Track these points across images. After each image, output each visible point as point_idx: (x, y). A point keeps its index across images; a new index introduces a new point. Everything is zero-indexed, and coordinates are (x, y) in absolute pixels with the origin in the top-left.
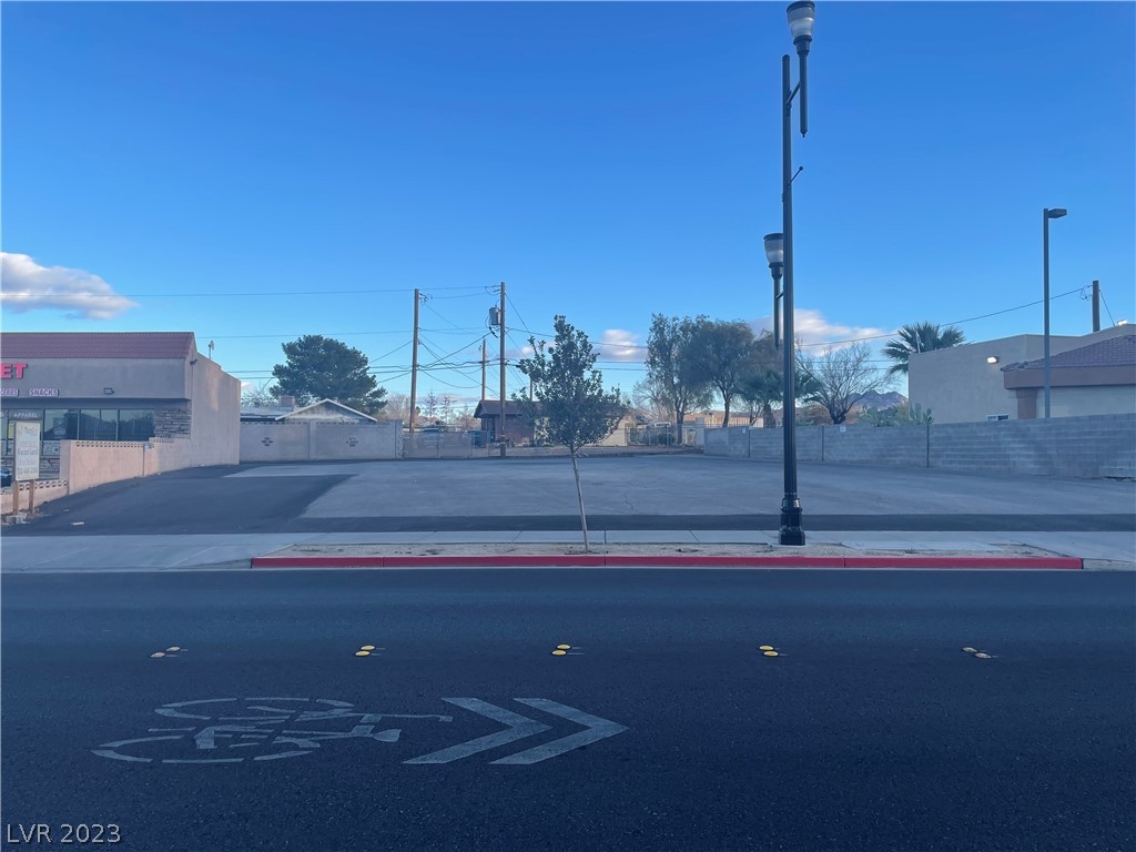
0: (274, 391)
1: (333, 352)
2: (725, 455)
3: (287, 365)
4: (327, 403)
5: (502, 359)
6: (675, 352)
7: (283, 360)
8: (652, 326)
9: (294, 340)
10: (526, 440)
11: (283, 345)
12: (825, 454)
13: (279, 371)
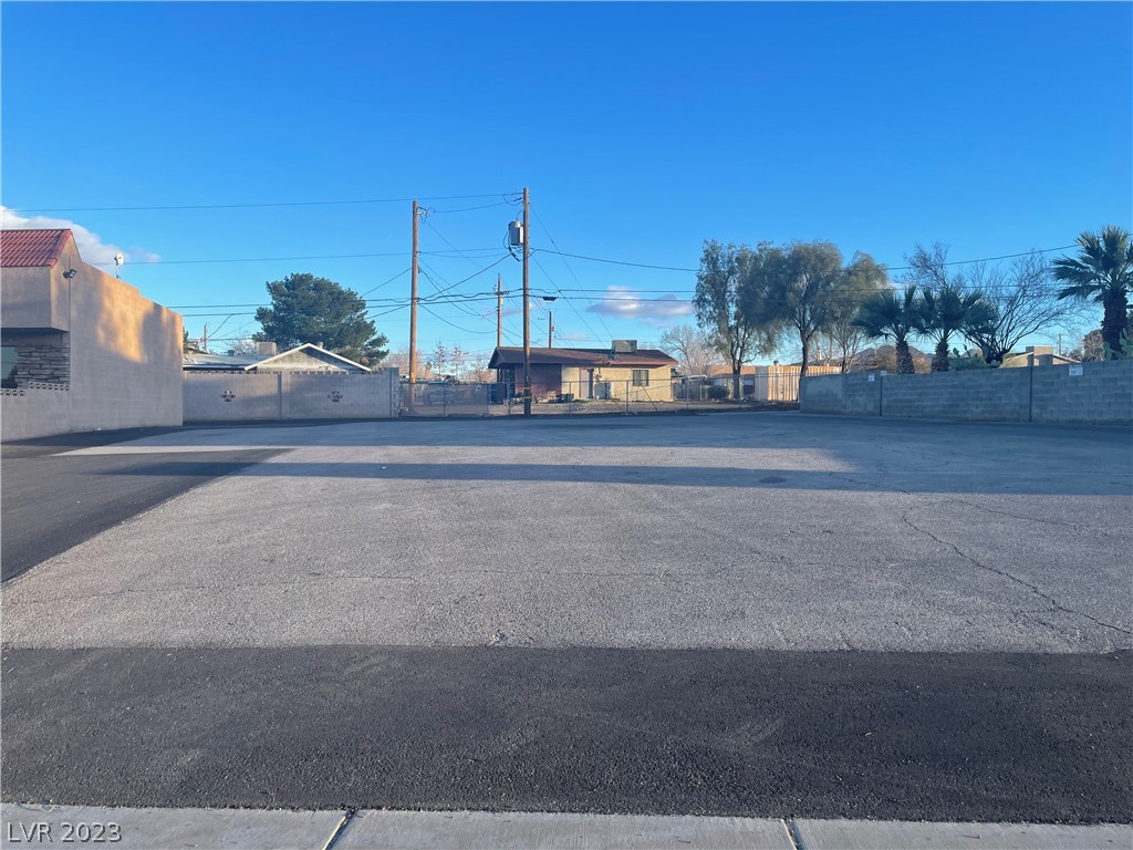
0: (257, 338)
1: (324, 294)
2: (838, 413)
3: (271, 308)
4: (309, 348)
5: (525, 289)
6: (733, 286)
7: (268, 302)
8: (703, 255)
9: (281, 279)
10: (552, 395)
11: (268, 284)
12: (1035, 410)
13: (262, 315)
